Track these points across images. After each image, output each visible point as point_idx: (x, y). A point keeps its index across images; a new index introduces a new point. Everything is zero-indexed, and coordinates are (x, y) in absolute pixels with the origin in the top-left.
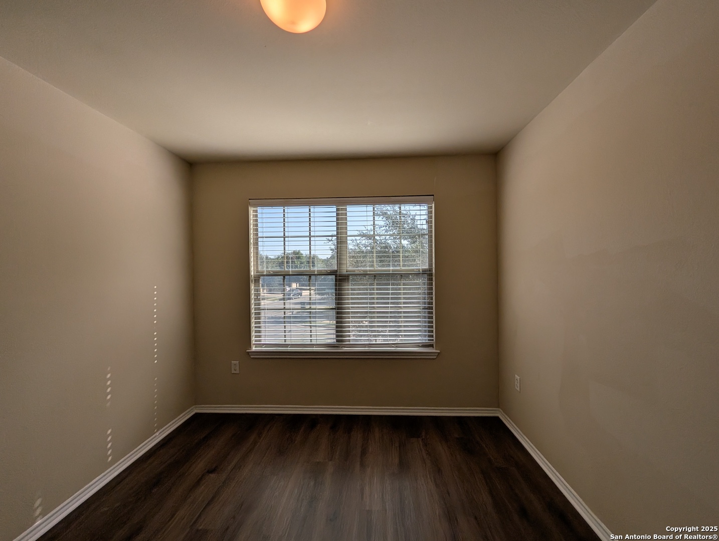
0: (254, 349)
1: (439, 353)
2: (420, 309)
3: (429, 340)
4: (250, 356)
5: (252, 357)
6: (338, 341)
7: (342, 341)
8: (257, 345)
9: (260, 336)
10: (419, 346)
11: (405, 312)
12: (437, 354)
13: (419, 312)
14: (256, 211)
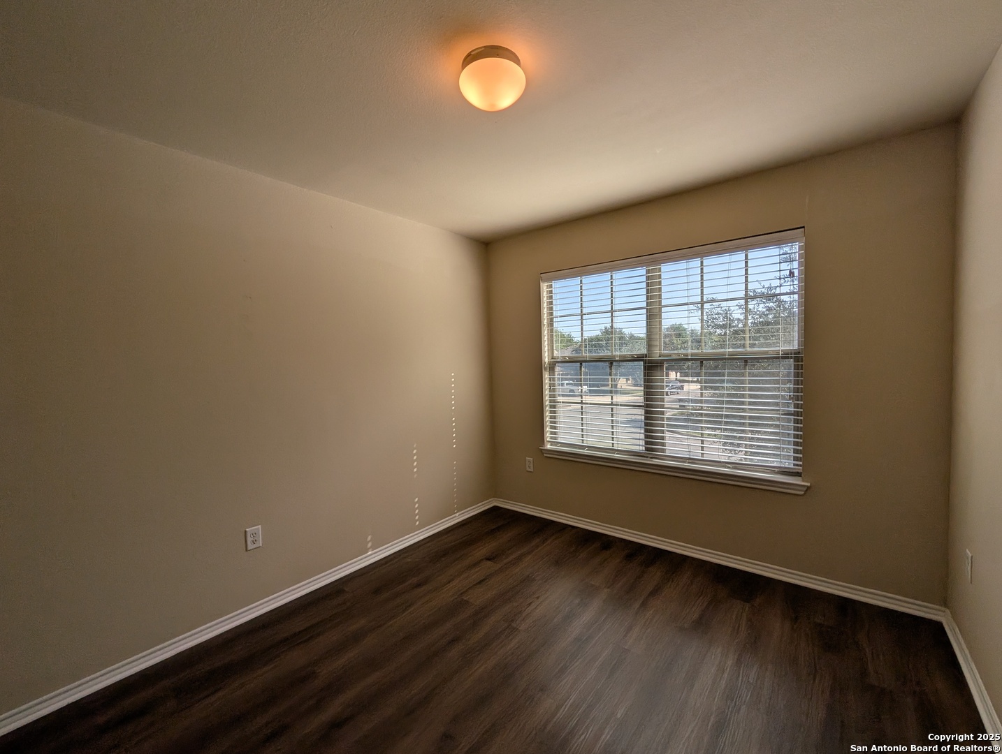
0: (549, 446)
1: (808, 488)
2: (779, 414)
3: (794, 465)
4: (543, 454)
5: (545, 455)
6: (647, 449)
7: (652, 450)
8: (553, 444)
9: (555, 433)
10: (774, 472)
11: (751, 418)
12: (805, 489)
13: (778, 419)
14: (551, 286)
